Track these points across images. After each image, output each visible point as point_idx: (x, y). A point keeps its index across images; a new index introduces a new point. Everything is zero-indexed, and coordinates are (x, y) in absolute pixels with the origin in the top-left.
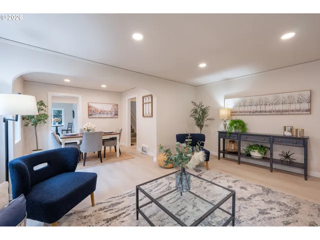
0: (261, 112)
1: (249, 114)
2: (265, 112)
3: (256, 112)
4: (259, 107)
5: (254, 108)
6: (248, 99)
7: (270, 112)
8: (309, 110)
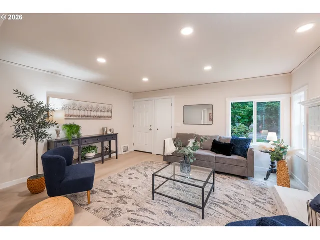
0: (87, 117)
1: (78, 118)
2: (90, 117)
3: (84, 116)
4: (86, 112)
5: (82, 113)
6: (78, 103)
7: (94, 117)
8: (111, 117)
